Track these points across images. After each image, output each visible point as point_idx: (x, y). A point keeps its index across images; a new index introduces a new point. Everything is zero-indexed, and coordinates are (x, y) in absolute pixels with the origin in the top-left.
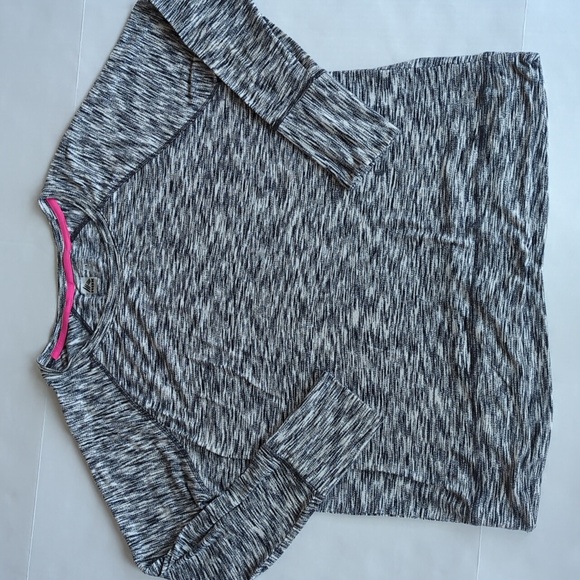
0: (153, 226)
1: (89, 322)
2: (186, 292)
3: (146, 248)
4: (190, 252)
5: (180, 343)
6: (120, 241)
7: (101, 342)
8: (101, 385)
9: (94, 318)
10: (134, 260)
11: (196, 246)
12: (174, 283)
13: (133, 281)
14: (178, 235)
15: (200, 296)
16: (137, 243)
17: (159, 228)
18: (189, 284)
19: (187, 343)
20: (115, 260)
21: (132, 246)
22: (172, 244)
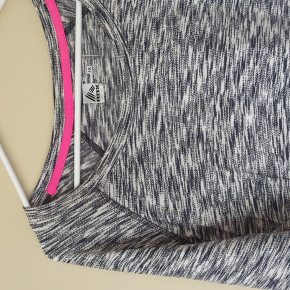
0: (175, 20)
1: (98, 141)
2: (222, 97)
3: (165, 46)
4: (227, 47)
5: (220, 157)
6: (130, 38)
7: (110, 173)
8: (116, 223)
9: (103, 136)
10: (152, 61)
11: (234, 41)
12: (205, 87)
13: (150, 89)
14: (208, 30)
15: (239, 99)
16: (153, 40)
17: (183, 22)
18: (226, 87)
19: (229, 155)
20: (127, 63)
21: (147, 44)
22: (200, 39)
